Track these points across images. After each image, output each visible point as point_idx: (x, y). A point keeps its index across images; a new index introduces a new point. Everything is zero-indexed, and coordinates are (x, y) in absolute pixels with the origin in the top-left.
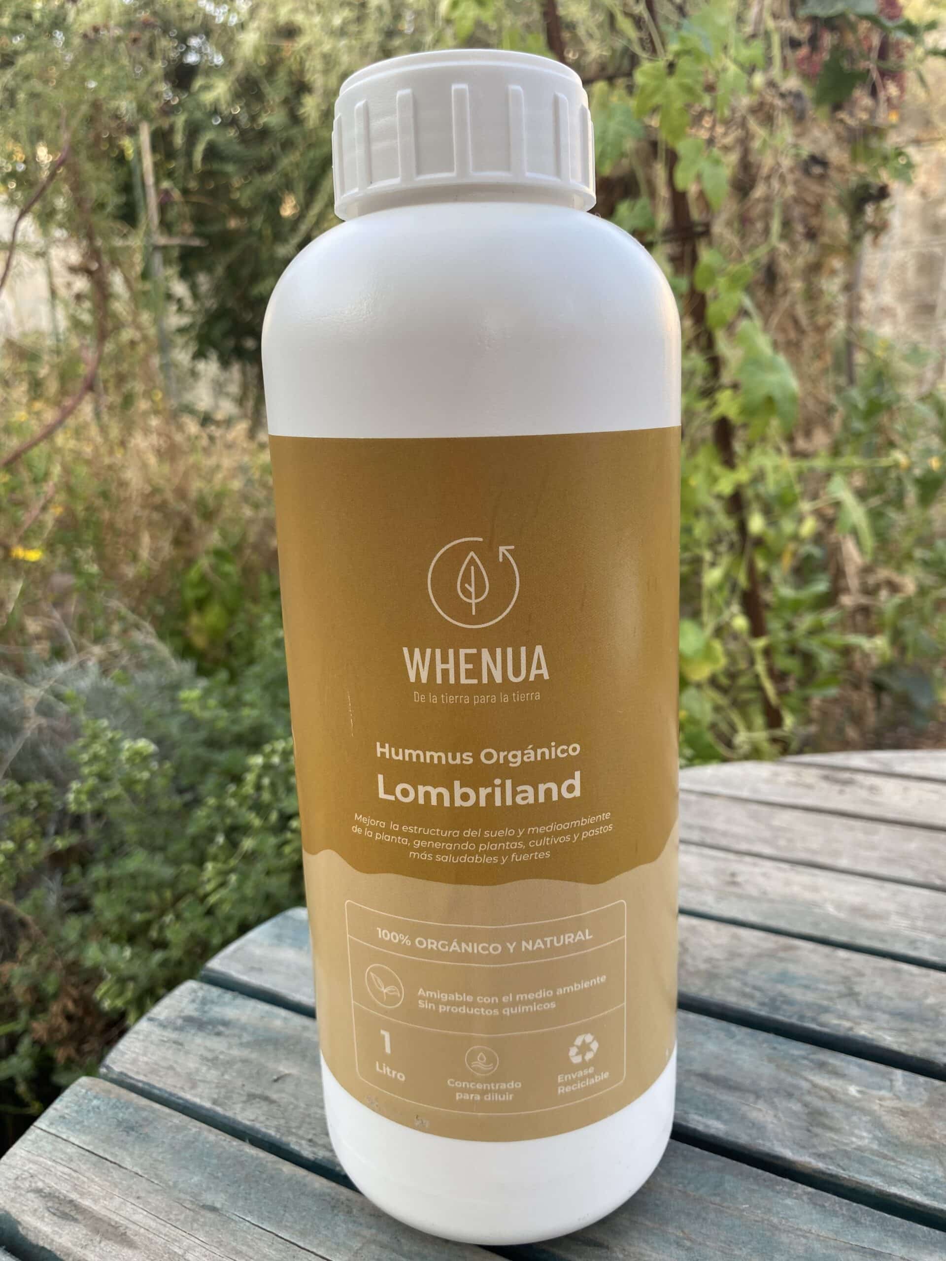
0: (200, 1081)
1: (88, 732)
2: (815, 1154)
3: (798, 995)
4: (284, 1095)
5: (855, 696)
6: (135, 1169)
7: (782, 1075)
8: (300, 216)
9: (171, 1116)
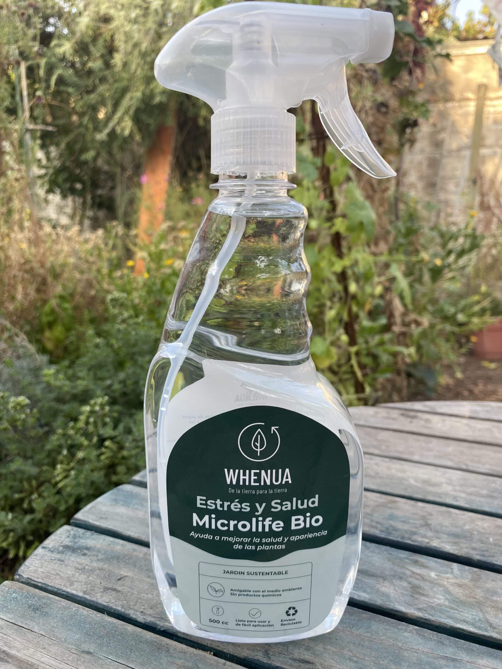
2: (416, 608)
3: (400, 526)
4: (125, 588)
5: (398, 379)
6: (41, 632)
7: (396, 568)
8: (109, 118)
9: (60, 601)
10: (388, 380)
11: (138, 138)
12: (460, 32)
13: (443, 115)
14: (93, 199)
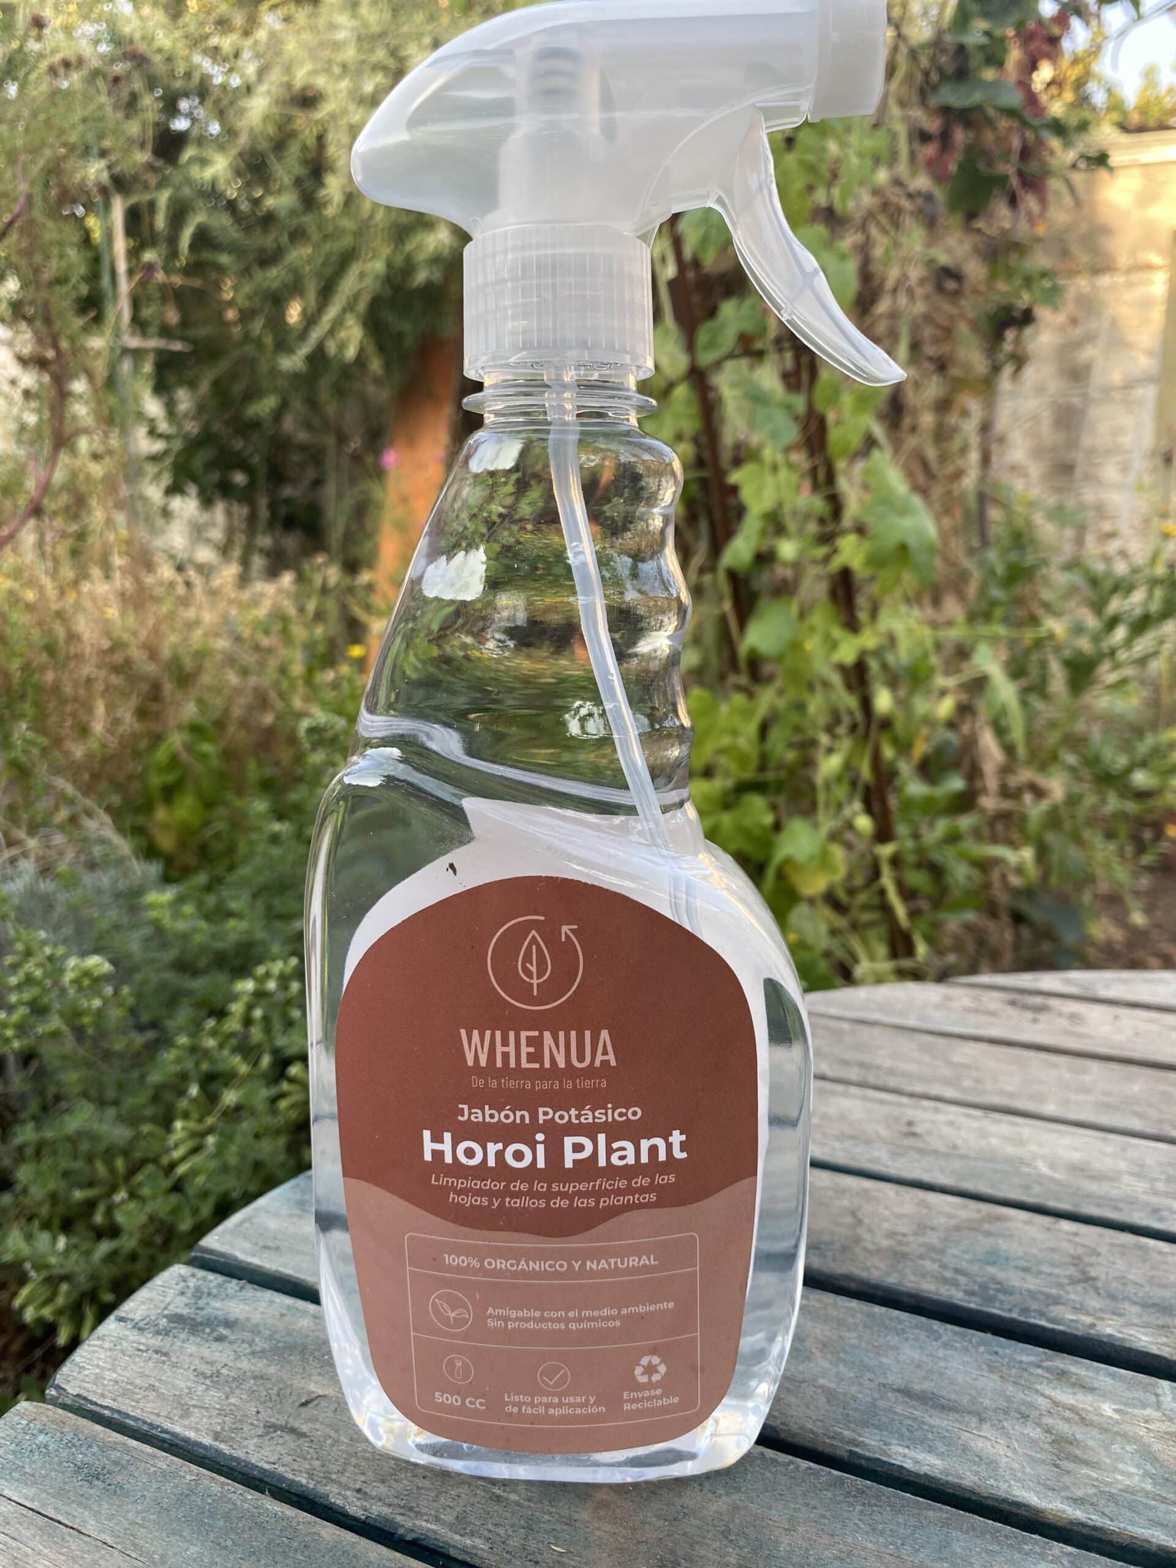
0: (195, 1406)
1: (19, 947)
2: (1068, 1498)
3: (1014, 1279)
4: (318, 1426)
5: (991, 926)
6: (103, 1537)
7: (1010, 1389)
8: (310, 320)
9: (154, 1457)
10: (969, 928)
11: (376, 365)
12: (1125, 113)
13: (1089, 305)
14: (273, 506)
